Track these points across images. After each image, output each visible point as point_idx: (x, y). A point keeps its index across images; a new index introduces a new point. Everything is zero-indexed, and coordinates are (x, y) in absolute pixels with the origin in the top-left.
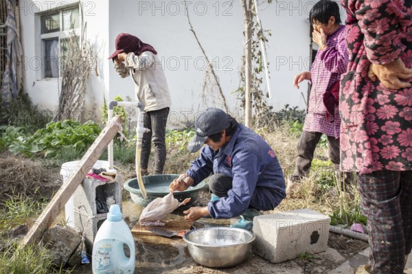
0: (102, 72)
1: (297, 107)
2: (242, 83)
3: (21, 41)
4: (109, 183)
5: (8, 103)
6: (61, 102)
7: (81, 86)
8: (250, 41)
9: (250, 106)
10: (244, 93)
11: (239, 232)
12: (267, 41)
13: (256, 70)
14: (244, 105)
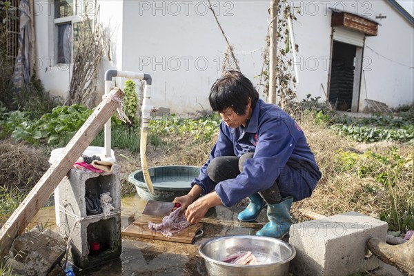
0: (114, 56)
1: (319, 97)
2: (266, 66)
3: (34, 26)
4: (103, 175)
5: (19, 89)
6: (71, 88)
7: (92, 72)
8: (276, 19)
9: (274, 92)
10: (268, 78)
11: (273, 243)
12: (295, 19)
13: (283, 52)
14: (268, 91)
